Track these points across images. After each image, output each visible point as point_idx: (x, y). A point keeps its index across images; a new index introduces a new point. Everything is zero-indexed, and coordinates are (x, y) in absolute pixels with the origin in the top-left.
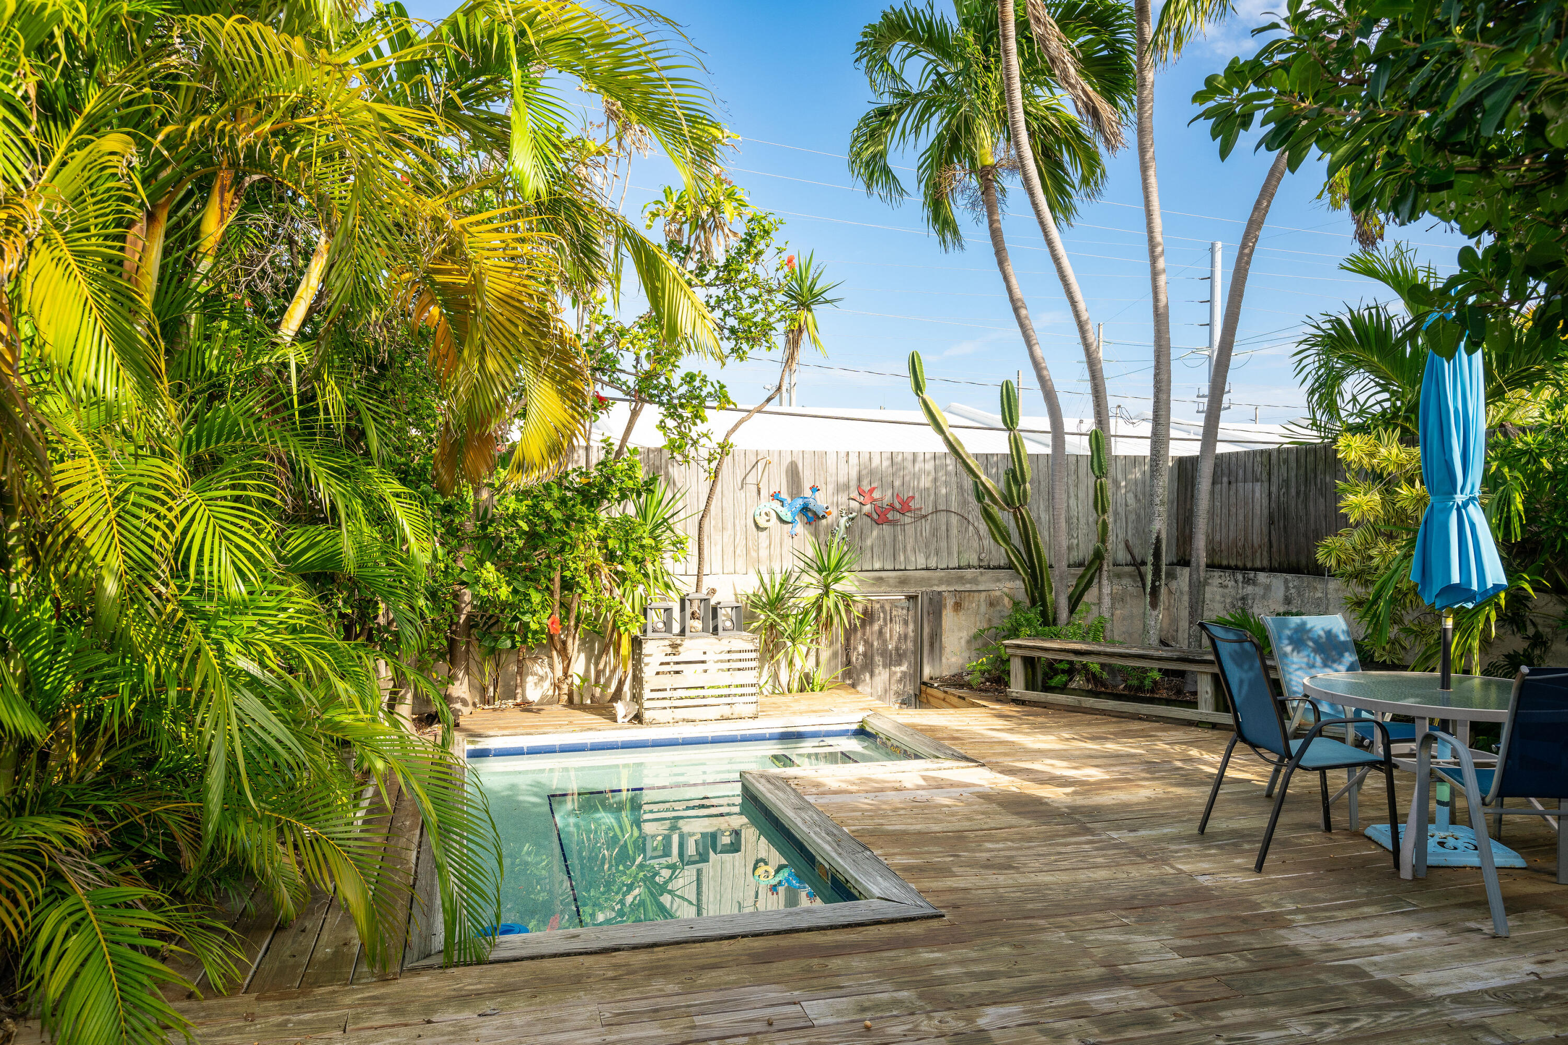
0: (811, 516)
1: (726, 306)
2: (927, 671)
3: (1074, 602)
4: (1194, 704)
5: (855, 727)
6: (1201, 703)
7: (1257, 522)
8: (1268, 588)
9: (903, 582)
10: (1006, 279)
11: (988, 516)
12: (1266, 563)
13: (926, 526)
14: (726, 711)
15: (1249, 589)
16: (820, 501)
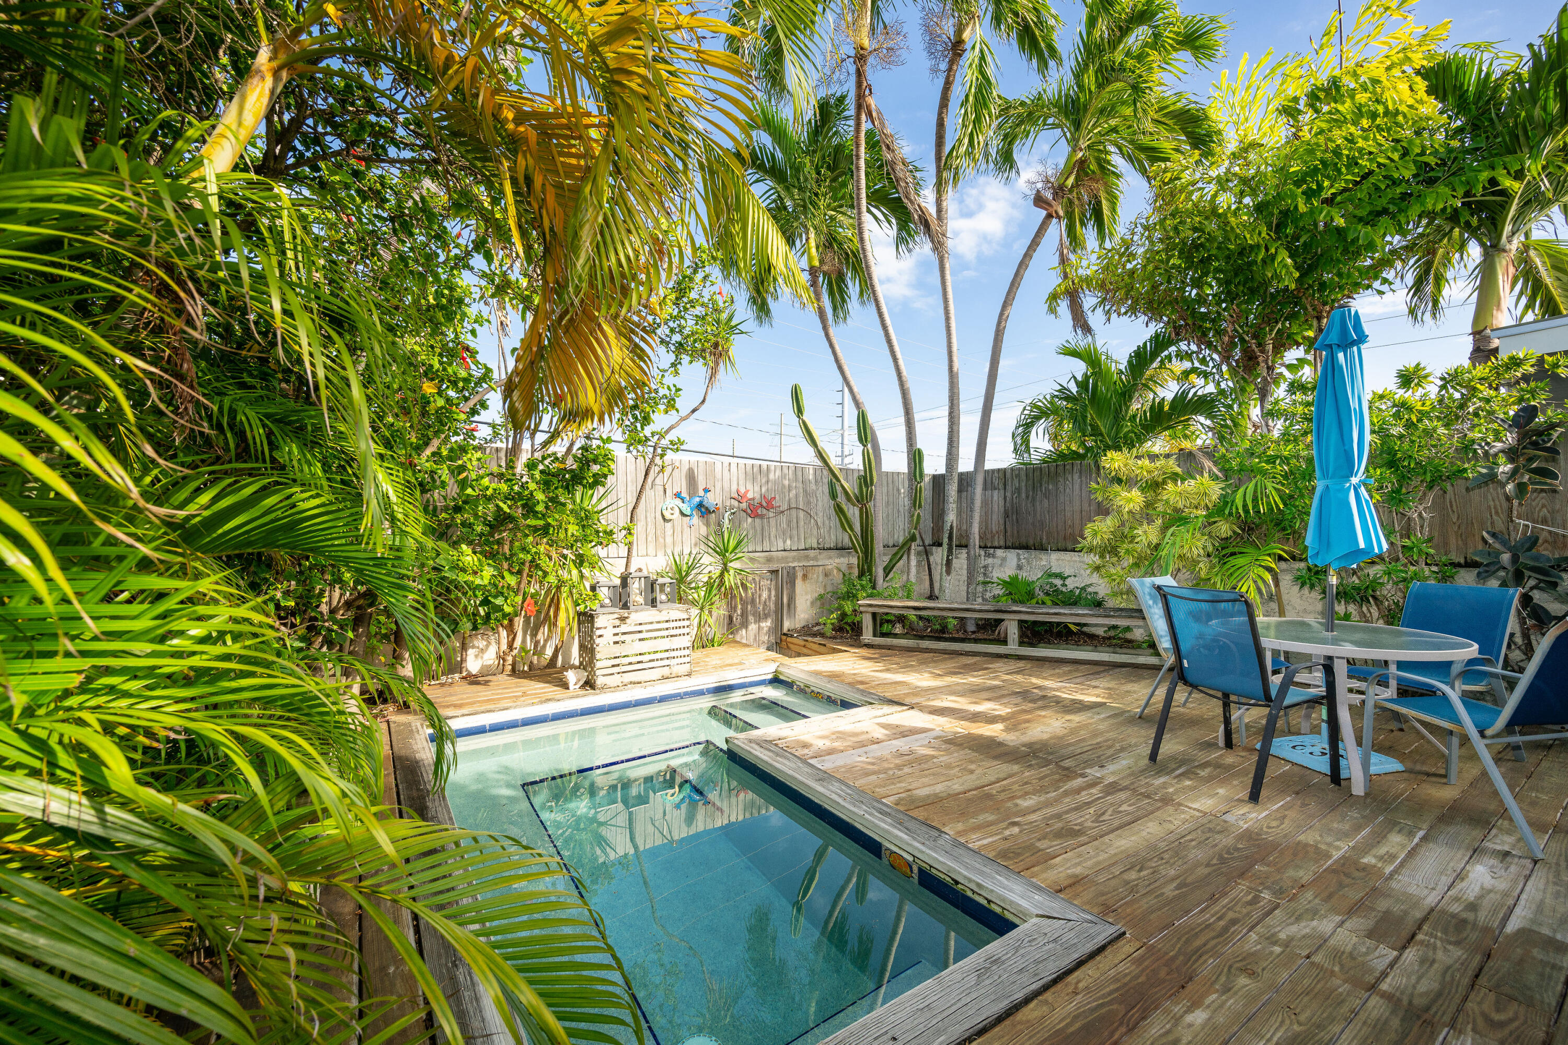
0: (703, 510)
1: (671, 324)
2: (787, 625)
3: (888, 570)
4: (1004, 642)
5: (770, 676)
6: (1010, 640)
7: (995, 517)
8: (1004, 559)
9: (769, 560)
10: (831, 346)
11: (839, 510)
12: (1002, 543)
13: (784, 519)
14: (666, 672)
15: (990, 561)
16: (712, 500)
